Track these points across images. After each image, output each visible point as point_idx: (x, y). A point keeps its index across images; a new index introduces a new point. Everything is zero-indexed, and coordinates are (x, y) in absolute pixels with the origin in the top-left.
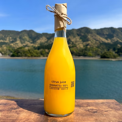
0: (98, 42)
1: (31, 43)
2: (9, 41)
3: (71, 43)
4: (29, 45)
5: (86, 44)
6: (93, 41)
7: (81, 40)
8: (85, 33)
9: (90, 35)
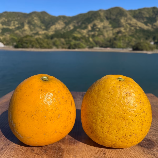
0: (133, 28)
1: (44, 30)
2: (13, 27)
3: (98, 30)
4: (40, 32)
5: (116, 31)
6: (127, 27)
7: (110, 26)
8: (116, 16)
9: (123, 18)
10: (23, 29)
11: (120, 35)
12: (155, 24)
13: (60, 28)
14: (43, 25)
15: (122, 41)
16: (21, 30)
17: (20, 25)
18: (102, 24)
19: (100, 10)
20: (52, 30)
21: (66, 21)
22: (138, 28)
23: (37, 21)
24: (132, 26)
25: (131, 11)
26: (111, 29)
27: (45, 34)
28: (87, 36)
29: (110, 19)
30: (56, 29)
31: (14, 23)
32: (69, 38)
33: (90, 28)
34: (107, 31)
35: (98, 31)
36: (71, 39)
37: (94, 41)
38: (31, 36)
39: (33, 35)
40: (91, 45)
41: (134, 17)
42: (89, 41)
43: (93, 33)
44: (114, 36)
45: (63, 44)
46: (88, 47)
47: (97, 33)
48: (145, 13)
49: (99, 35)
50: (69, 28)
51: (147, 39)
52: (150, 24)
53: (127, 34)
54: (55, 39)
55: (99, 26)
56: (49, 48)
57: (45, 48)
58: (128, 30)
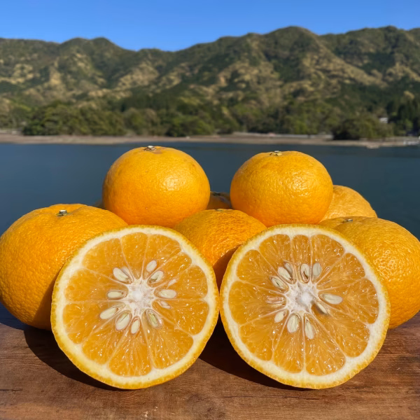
2: (21, 80)
3: (244, 86)
4: (93, 94)
5: (292, 90)
6: (319, 77)
7: (276, 75)
8: (292, 50)
9: (309, 55)
10: (46, 85)
11: (301, 99)
12: (391, 70)
13: (146, 83)
14: (99, 73)
15: (305, 115)
16: (39, 87)
17: (38, 75)
18: (256, 71)
19: (249, 35)
20: (124, 88)
21: (160, 62)
22: (347, 82)
23: (82, 63)
24: (333, 77)
25: (328, 37)
26: (279, 83)
27: (104, 97)
28: (216, 102)
29: (276, 57)
30: (134, 83)
31: (22, 68)
32: (167, 108)
33: (223, 82)
34: (267, 90)
35: (244, 90)
36: (173, 110)
37: (234, 115)
38: (69, 104)
39: (74, 101)
40: (228, 126)
41: (338, 53)
42: (221, 115)
43: (231, 95)
44: (286, 103)
45: (154, 124)
46: (218, 130)
47: (241, 95)
48: (366, 42)
49: (246, 100)
50: (170, 81)
51: (370, 110)
52: (379, 70)
53: (319, 96)
54: (132, 110)
55: (247, 77)
56: (115, 135)
57: (105, 134)
58: (322, 86)
